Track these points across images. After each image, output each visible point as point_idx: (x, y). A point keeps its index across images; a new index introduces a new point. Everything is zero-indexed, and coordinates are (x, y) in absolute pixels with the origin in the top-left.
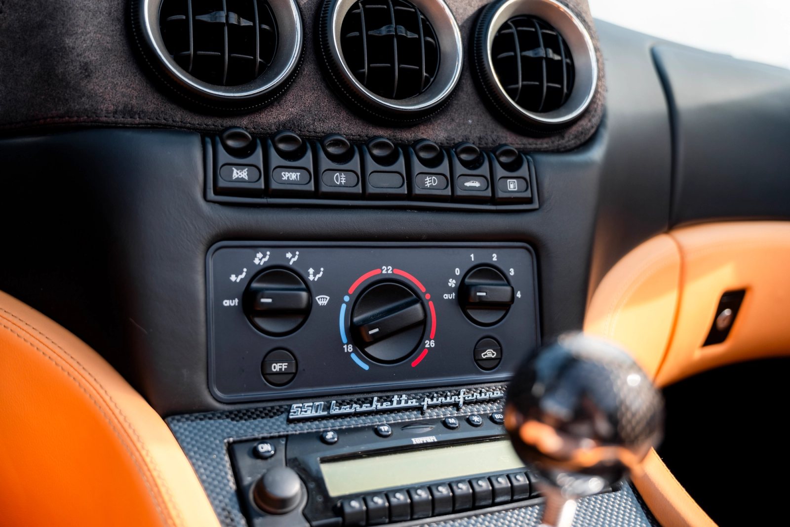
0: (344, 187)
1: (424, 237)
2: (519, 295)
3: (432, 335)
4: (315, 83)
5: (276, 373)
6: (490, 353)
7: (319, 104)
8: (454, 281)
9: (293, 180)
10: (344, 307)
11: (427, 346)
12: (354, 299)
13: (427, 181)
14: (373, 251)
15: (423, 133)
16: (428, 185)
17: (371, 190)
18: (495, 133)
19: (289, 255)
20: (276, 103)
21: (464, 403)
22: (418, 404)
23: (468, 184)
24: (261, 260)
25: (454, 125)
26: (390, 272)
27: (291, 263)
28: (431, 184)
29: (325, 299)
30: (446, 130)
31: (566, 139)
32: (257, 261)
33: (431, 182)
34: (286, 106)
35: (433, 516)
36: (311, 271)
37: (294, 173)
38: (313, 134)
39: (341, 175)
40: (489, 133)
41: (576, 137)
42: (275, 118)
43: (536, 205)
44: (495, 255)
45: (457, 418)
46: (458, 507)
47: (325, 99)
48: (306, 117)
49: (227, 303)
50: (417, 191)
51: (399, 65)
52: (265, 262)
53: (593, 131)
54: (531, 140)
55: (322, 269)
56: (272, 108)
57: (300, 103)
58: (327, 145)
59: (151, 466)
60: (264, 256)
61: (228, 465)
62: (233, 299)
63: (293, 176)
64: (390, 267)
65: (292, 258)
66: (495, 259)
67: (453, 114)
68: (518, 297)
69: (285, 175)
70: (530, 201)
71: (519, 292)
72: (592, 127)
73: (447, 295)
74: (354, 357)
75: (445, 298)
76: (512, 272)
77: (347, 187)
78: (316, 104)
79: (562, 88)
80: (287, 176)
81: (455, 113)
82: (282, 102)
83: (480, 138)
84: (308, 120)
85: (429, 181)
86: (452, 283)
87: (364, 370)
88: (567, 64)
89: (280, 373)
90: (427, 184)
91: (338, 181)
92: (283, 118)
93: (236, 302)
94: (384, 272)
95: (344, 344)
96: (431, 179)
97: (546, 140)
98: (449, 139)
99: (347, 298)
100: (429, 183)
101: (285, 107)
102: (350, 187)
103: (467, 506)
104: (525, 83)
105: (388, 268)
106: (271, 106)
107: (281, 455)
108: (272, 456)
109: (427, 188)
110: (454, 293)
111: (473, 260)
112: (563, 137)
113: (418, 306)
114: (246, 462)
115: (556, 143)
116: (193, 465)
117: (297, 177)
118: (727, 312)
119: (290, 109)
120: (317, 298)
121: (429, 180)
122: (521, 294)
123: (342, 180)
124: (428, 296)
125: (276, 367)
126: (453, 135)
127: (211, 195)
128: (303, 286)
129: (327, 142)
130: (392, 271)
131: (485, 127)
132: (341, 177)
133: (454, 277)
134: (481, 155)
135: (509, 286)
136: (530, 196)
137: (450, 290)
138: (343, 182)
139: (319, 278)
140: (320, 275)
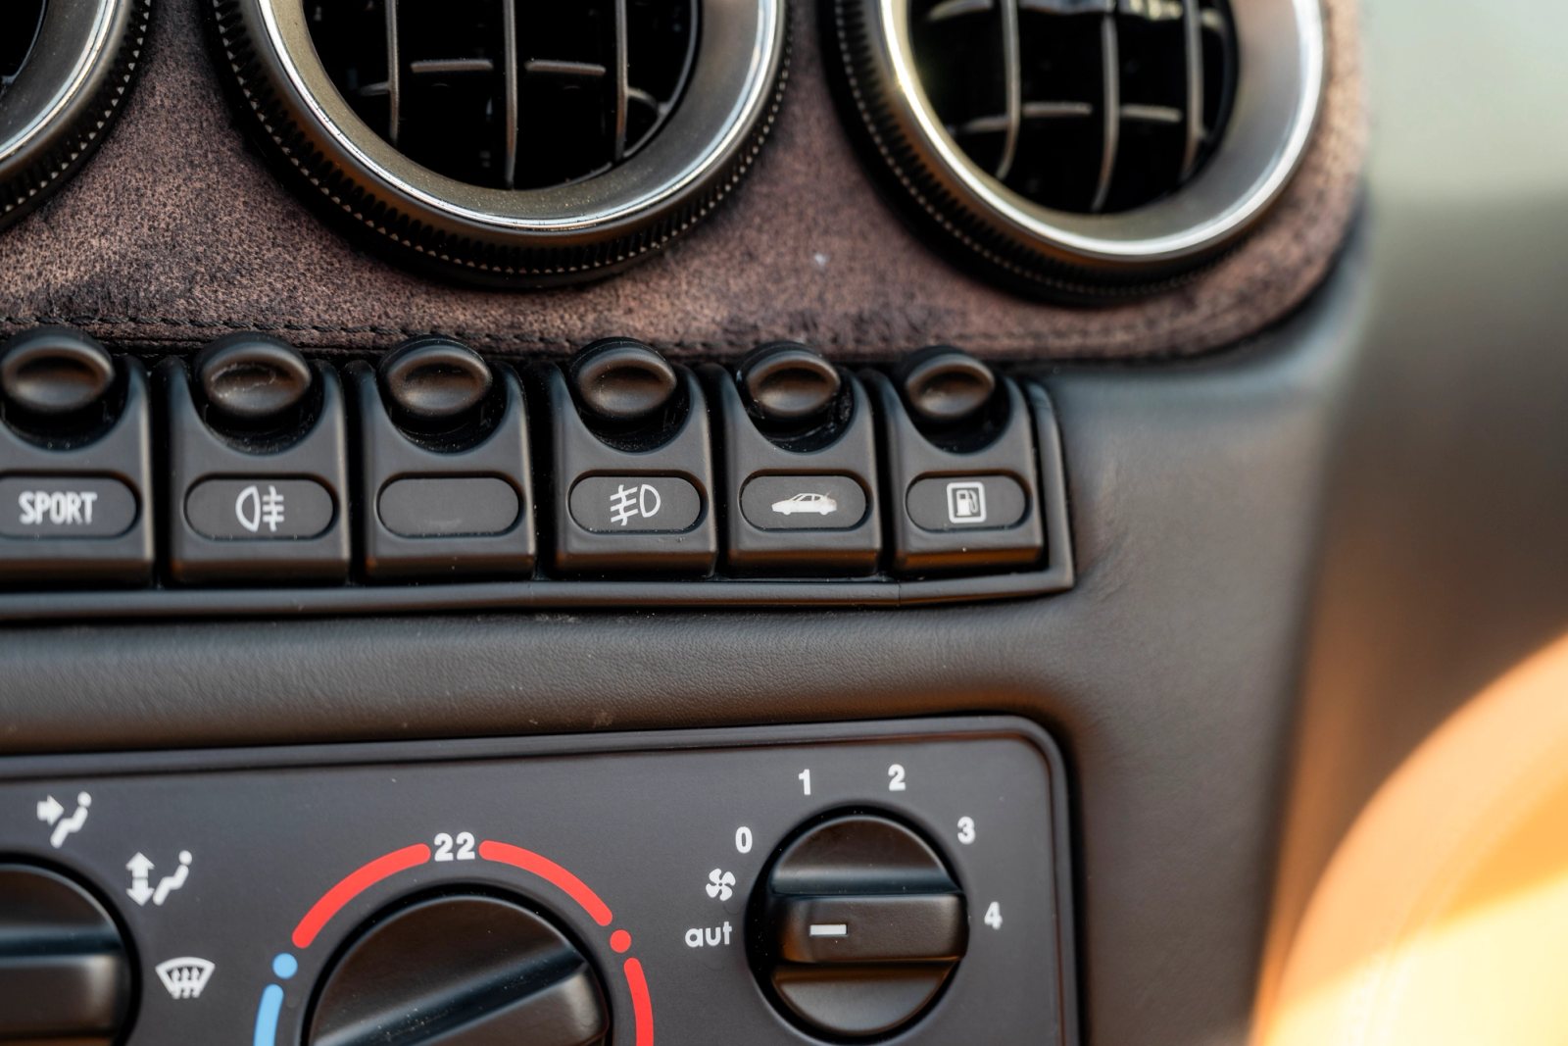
0: (278, 538)
1: (603, 717)
2: (993, 917)
4: (194, 138)
7: (211, 218)
9: (64, 523)
10: (272, 1000)
12: (318, 965)
13: (619, 501)
14: (394, 776)
15: (630, 311)
17: (386, 546)
18: (920, 299)
19: (49, 810)
20: (36, 221)
23: (785, 507)
25: (754, 275)
26: (466, 854)
27: (57, 839)
28: (635, 512)
29: (195, 973)
30: (723, 296)
31: (1204, 308)
33: (636, 506)
34: (79, 230)
36: (140, 865)
37: (71, 496)
38: (186, 330)
39: (263, 492)
40: (897, 300)
41: (1243, 300)
42: (30, 277)
43: (1062, 573)
44: (897, 770)
47: (236, 196)
48: (157, 268)
50: (576, 542)
51: (522, 60)
53: (1311, 275)
54: (1064, 320)
56: (21, 239)
57: (133, 218)
58: (213, 379)
63: (68, 506)
64: (466, 837)
66: (897, 785)
67: (752, 234)
68: (990, 927)
69: (32, 504)
70: (1035, 559)
71: (994, 907)
72: (1308, 261)
73: (699, 933)
75: (692, 944)
76: (967, 831)
77: (290, 538)
78: (201, 219)
79: (1183, 124)
80: (40, 508)
81: (760, 230)
82: (62, 215)
83: (860, 322)
84: (167, 278)
85: (625, 503)
86: (721, 885)
88: (1206, 33)
90: (617, 513)
91: (251, 519)
92: (63, 276)
94: (443, 855)
96: (636, 495)
97: (1124, 317)
98: (734, 329)
99: (285, 966)
100: (627, 509)
101: (73, 234)
102: (302, 538)
104: (1035, 109)
105: (460, 840)
106: (16, 232)
109: (615, 531)
110: (726, 924)
111: (807, 791)
112: (1190, 304)
113: (574, 989)
115: (1165, 326)
117: (82, 510)
119: (95, 242)
120: (162, 970)
121: (629, 497)
122: (1002, 913)
123: (270, 513)
124: (621, 941)
126: (751, 313)
128: (109, 926)
129: (214, 368)
130: (475, 849)
131: (881, 278)
132: (262, 504)
133: (729, 860)
134: (846, 388)
135: (954, 883)
136: (1037, 540)
137: (712, 912)
138: (273, 520)
139: (173, 894)
140: (177, 880)
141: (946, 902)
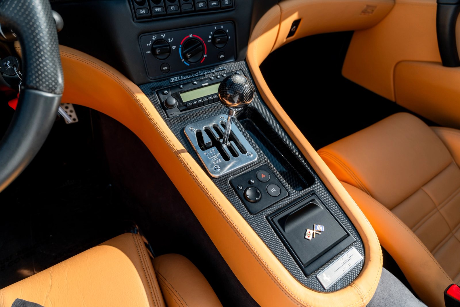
1: (200, 24)
2: (230, 38)
3: (206, 53)
5: (165, 70)
6: (222, 56)
8: (211, 36)
9: (159, 11)
10: (180, 49)
11: (205, 57)
12: (183, 46)
14: (186, 30)
16: (200, 6)
17: (183, 10)
19: (162, 35)
21: (216, 72)
22: (203, 74)
23: (212, 4)
24: (154, 38)
26: (192, 36)
27: (163, 38)
29: (174, 47)
32: (153, 39)
35: (209, 104)
36: (169, 39)
39: (173, 7)
43: (234, 8)
44: (222, 26)
45: (214, 77)
46: (214, 101)
49: (147, 52)
50: (197, 9)
52: (156, 39)
55: (172, 38)
59: (139, 100)
60: (155, 37)
61: (157, 97)
62: (149, 51)
63: (159, 9)
64: (192, 35)
65: (163, 36)
66: (222, 27)
69: (156, 9)
70: (232, 7)
74: (185, 63)
75: (208, 42)
76: (227, 31)
86: (210, 37)
87: (188, 66)
89: (166, 70)
91: (172, 9)
93: (150, 52)
94: (190, 36)
95: (182, 59)
99: (181, 46)
102: (176, 10)
103: (217, 101)
107: (170, 93)
108: (168, 93)
109: (200, 7)
110: (211, 40)
111: (216, 29)
113: (201, 46)
114: (161, 96)
116: (149, 98)
118: (295, 27)
120: (172, 47)
121: (200, 4)
124: (203, 42)
125: (165, 68)
127: (136, 20)
128: (168, 44)
133: (211, 35)
135: (227, 35)
136: (232, 5)
137: (209, 39)
138: (174, 9)
139: (172, 41)
140: (172, 40)
141: (226, 37)
